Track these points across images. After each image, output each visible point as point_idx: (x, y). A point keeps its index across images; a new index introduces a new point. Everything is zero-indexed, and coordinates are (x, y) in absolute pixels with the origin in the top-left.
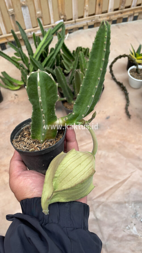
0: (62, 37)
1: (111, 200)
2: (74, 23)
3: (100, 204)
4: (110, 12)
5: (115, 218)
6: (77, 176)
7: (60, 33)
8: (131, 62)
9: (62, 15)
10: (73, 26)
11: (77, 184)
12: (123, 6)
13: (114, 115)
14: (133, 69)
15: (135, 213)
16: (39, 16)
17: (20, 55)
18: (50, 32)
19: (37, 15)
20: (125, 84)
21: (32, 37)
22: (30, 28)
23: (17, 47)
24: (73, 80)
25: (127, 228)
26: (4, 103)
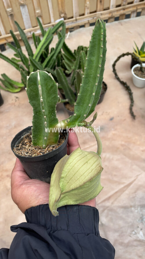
0: (62, 36)
1: (116, 204)
2: (75, 21)
3: (105, 208)
4: (112, 8)
5: (121, 223)
6: (85, 174)
7: (60, 32)
8: (135, 60)
9: (62, 13)
10: (74, 25)
11: (86, 182)
12: (125, 2)
13: (118, 116)
14: (137, 67)
15: (141, 218)
16: (39, 15)
17: (19, 56)
18: (50, 31)
19: (36, 14)
20: (128, 84)
21: (31, 37)
22: (29, 28)
23: (16, 48)
24: (75, 81)
25: (134, 233)
26: (5, 107)
